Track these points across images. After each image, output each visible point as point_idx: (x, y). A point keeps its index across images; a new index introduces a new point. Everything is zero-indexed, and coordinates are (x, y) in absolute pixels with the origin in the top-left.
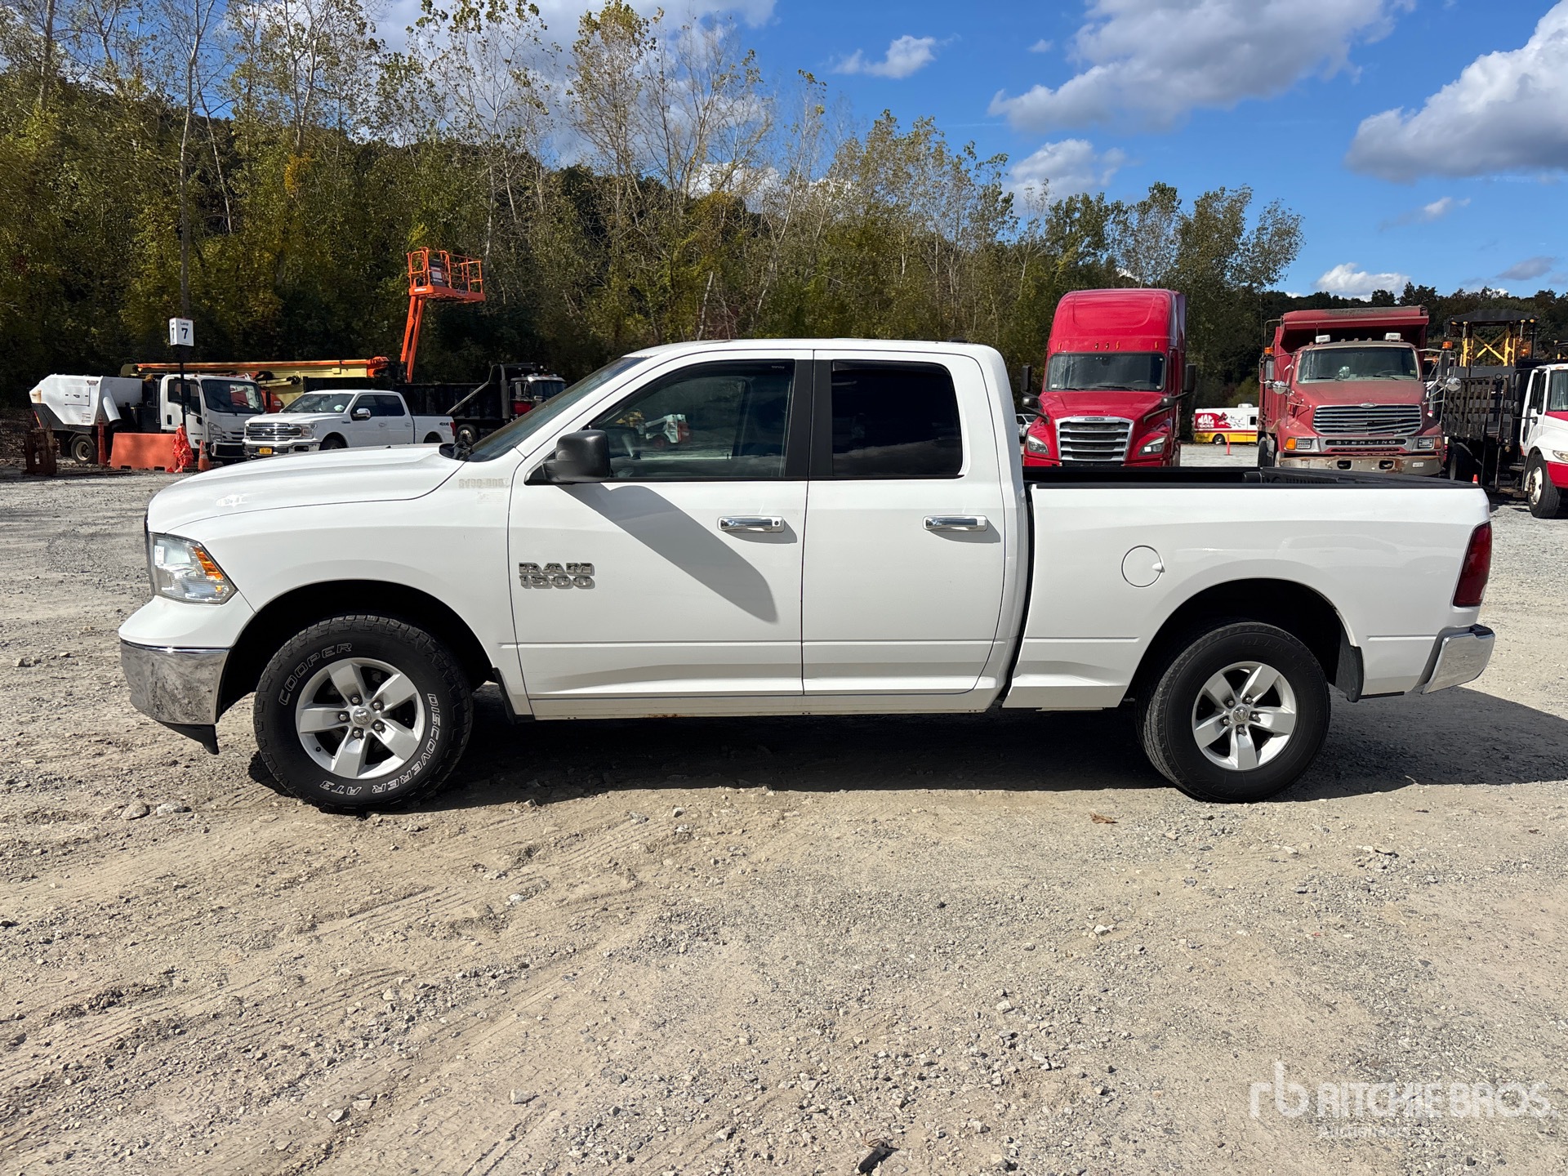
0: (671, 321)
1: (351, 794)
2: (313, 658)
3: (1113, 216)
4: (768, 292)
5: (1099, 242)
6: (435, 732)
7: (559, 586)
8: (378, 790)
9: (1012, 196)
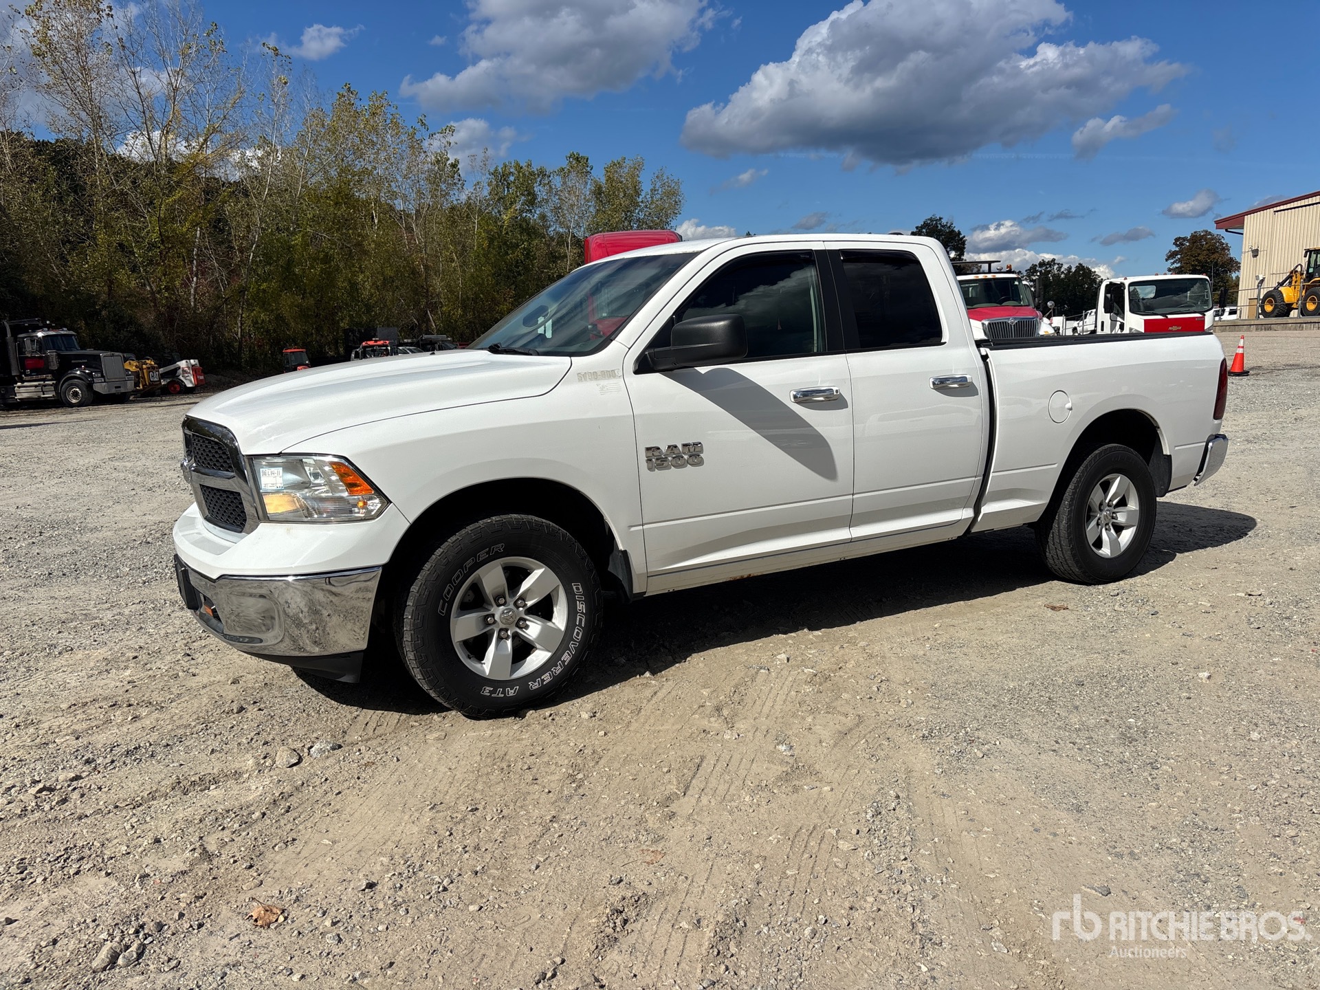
0: (165, 275)
1: (511, 695)
2: (469, 563)
3: (539, 180)
4: (258, 246)
5: (532, 201)
6: (581, 620)
7: (677, 466)
8: (534, 686)
9: (457, 161)
